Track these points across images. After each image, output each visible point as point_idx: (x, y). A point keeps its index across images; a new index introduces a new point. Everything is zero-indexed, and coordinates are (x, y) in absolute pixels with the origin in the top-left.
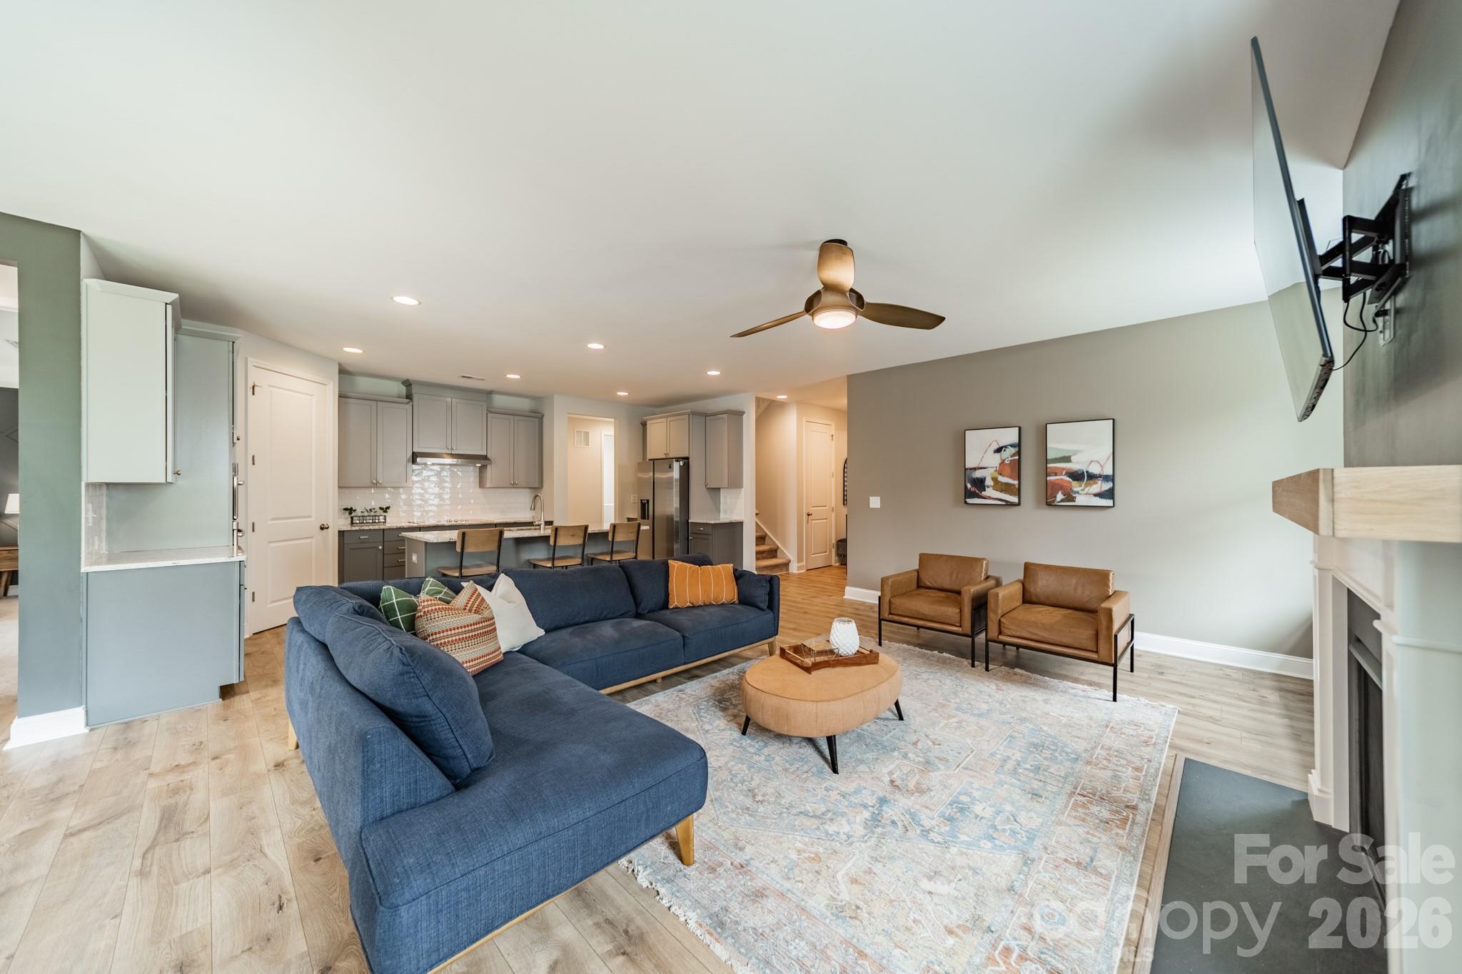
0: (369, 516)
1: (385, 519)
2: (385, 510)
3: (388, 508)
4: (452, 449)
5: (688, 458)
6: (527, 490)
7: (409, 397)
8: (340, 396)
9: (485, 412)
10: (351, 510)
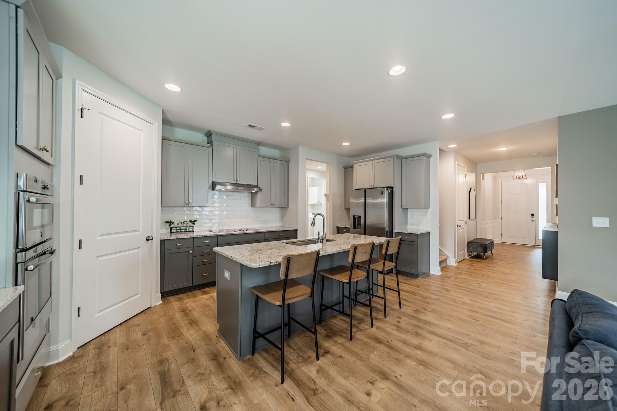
0: (183, 227)
1: (193, 229)
2: (194, 222)
3: (195, 221)
4: (237, 180)
5: (392, 188)
6: (278, 209)
7: (210, 142)
8: (163, 139)
9: (257, 156)
10: (170, 223)
